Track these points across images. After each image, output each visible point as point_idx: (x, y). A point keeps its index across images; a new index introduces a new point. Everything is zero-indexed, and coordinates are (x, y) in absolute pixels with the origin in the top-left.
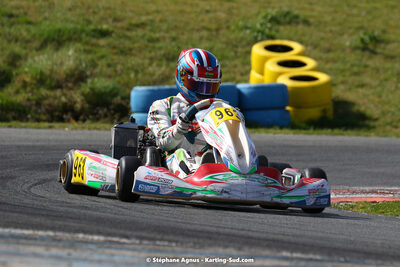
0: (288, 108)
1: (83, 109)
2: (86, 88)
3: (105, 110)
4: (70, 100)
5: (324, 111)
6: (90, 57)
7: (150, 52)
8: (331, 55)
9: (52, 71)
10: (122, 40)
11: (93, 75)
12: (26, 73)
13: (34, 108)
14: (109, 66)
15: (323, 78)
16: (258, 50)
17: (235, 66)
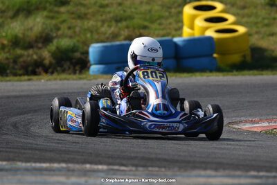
0: (215, 55)
1: (51, 64)
2: (52, 47)
3: (68, 63)
4: (40, 58)
5: (244, 56)
6: (54, 22)
7: (102, 15)
8: (246, 11)
9: (24, 34)
10: (79, 7)
11: (57, 37)
12: (3, 37)
13: (11, 65)
14: (69, 28)
15: (241, 30)
16: (188, 10)
17: (170, 24)
